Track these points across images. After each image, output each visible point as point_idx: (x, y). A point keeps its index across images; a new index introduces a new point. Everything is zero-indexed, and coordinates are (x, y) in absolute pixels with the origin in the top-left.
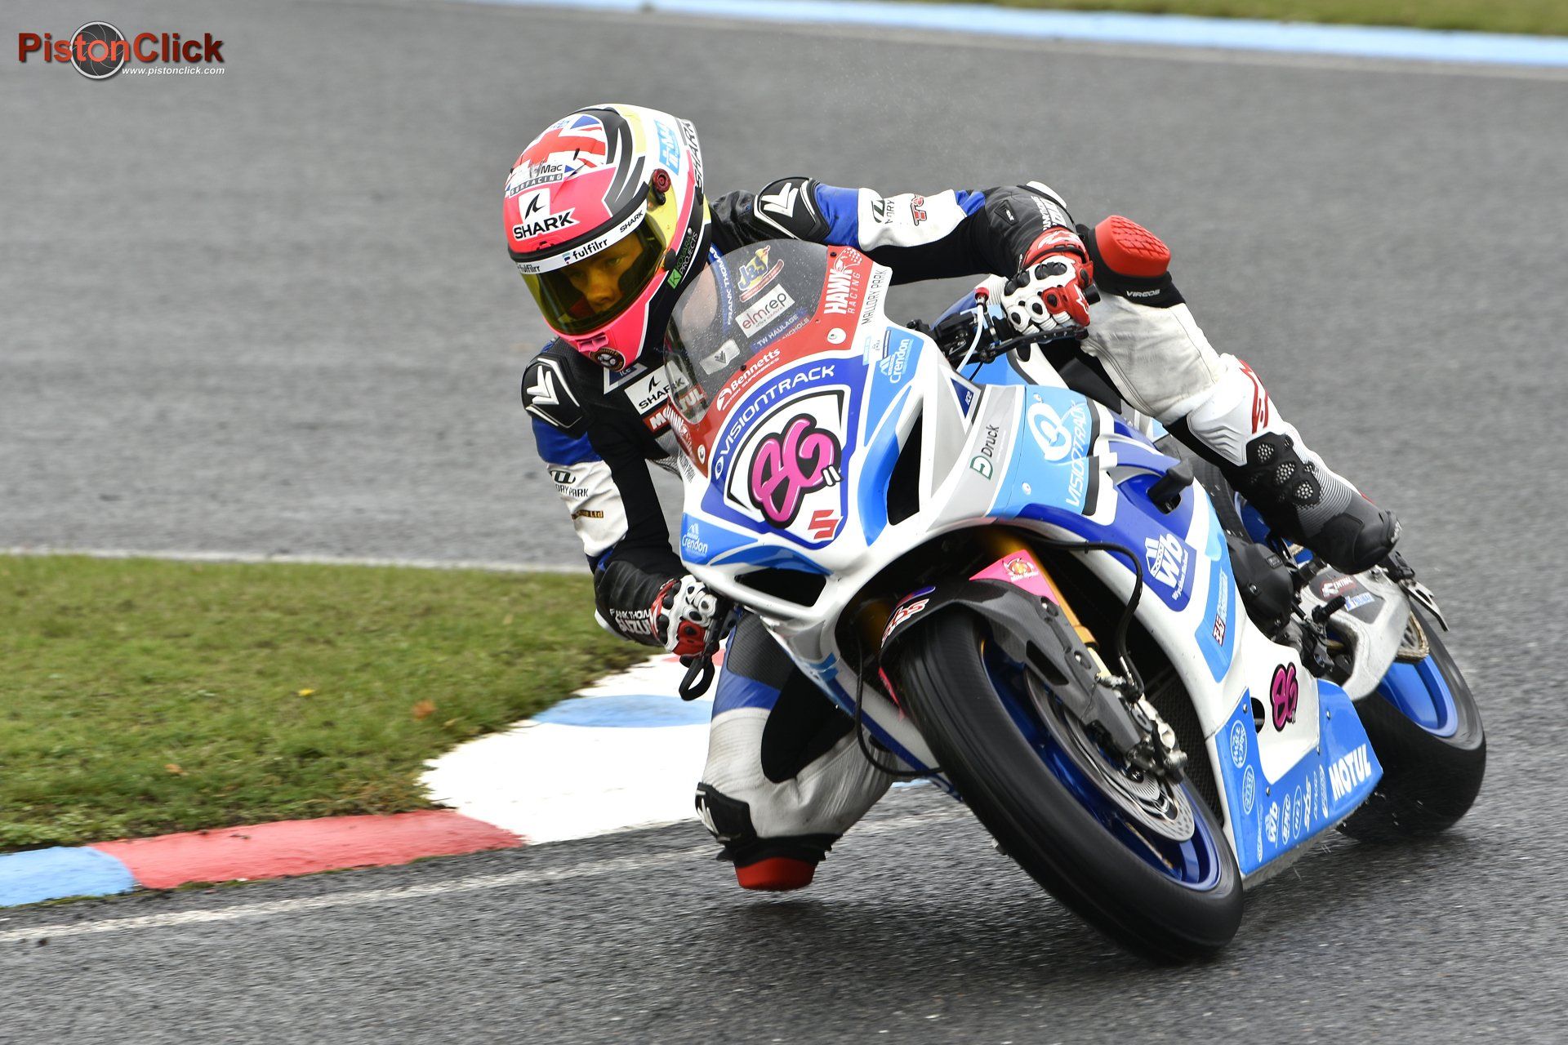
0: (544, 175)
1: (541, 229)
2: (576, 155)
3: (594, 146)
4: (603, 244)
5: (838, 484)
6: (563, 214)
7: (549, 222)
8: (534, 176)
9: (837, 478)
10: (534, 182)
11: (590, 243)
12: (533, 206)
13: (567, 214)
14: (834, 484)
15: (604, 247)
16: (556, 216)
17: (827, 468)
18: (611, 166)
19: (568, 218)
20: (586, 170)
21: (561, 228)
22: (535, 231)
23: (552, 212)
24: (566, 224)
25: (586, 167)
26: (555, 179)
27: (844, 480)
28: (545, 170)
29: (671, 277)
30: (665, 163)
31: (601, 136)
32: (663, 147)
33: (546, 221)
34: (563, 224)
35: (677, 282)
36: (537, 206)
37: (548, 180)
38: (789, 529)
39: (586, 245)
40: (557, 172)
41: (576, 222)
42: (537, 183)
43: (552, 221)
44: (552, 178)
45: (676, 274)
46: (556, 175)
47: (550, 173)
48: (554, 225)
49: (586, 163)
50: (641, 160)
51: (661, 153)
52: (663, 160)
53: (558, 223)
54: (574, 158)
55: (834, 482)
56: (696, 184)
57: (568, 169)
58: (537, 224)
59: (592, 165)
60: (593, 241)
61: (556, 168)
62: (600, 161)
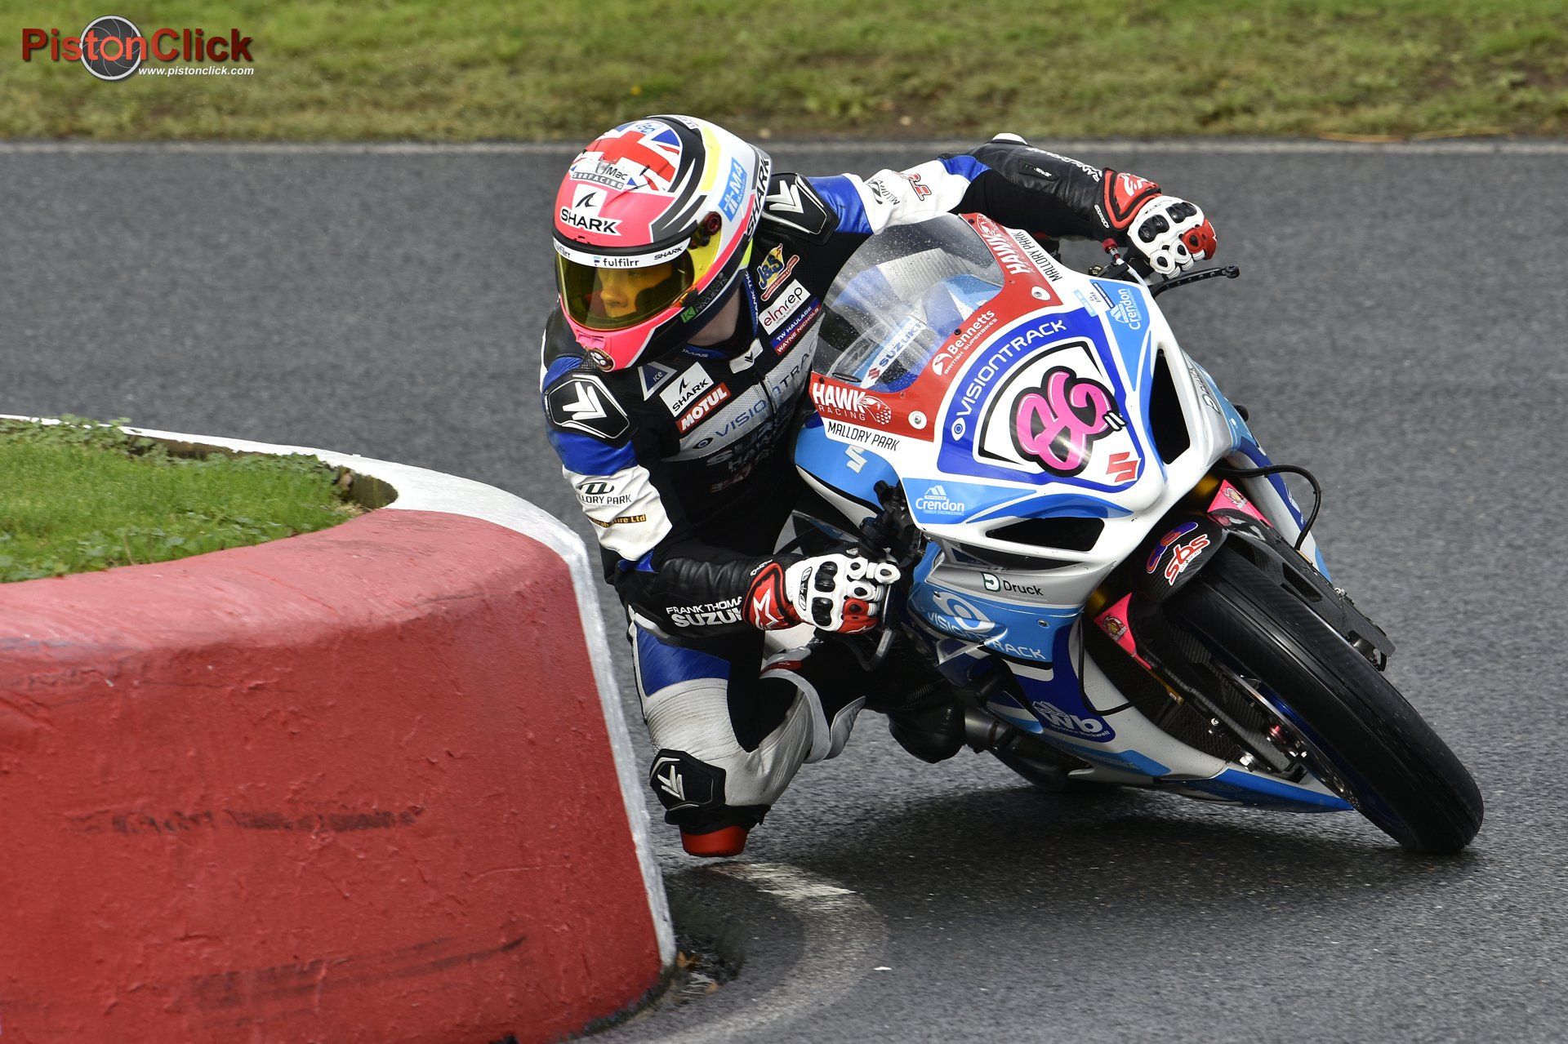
0: (608, 176)
1: (585, 224)
2: (644, 171)
3: (663, 168)
4: (634, 264)
5: (1124, 428)
6: (610, 221)
7: (594, 222)
8: (600, 171)
9: (1122, 423)
10: (596, 178)
11: (622, 258)
12: (586, 201)
13: (613, 223)
14: (1120, 429)
15: (634, 266)
16: (603, 220)
17: (1107, 414)
18: (671, 195)
19: (612, 227)
20: (647, 190)
21: (602, 232)
22: (579, 223)
23: (602, 214)
24: (608, 232)
25: (648, 186)
26: (616, 186)
27: (1128, 423)
28: (610, 171)
29: (685, 313)
30: (722, 207)
31: (675, 160)
32: (728, 190)
33: (592, 220)
34: (605, 230)
35: (689, 318)
36: (590, 203)
37: (609, 184)
38: (1080, 476)
39: (618, 258)
40: (620, 180)
41: (617, 234)
42: (599, 181)
43: (597, 223)
44: (613, 183)
45: (691, 312)
46: (618, 183)
47: (614, 178)
48: (597, 227)
49: (650, 182)
50: (702, 198)
51: (724, 196)
52: (722, 204)
53: (602, 228)
54: (642, 174)
55: (1120, 427)
56: (746, 232)
57: (631, 182)
58: (583, 218)
59: (654, 188)
60: (626, 257)
61: (620, 175)
62: (663, 185)
